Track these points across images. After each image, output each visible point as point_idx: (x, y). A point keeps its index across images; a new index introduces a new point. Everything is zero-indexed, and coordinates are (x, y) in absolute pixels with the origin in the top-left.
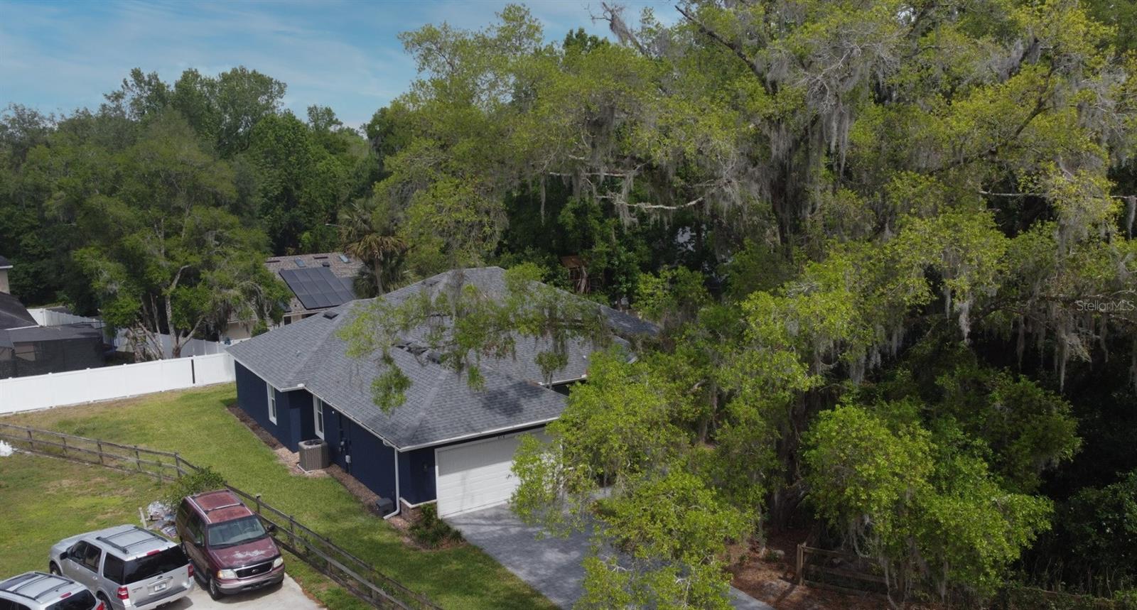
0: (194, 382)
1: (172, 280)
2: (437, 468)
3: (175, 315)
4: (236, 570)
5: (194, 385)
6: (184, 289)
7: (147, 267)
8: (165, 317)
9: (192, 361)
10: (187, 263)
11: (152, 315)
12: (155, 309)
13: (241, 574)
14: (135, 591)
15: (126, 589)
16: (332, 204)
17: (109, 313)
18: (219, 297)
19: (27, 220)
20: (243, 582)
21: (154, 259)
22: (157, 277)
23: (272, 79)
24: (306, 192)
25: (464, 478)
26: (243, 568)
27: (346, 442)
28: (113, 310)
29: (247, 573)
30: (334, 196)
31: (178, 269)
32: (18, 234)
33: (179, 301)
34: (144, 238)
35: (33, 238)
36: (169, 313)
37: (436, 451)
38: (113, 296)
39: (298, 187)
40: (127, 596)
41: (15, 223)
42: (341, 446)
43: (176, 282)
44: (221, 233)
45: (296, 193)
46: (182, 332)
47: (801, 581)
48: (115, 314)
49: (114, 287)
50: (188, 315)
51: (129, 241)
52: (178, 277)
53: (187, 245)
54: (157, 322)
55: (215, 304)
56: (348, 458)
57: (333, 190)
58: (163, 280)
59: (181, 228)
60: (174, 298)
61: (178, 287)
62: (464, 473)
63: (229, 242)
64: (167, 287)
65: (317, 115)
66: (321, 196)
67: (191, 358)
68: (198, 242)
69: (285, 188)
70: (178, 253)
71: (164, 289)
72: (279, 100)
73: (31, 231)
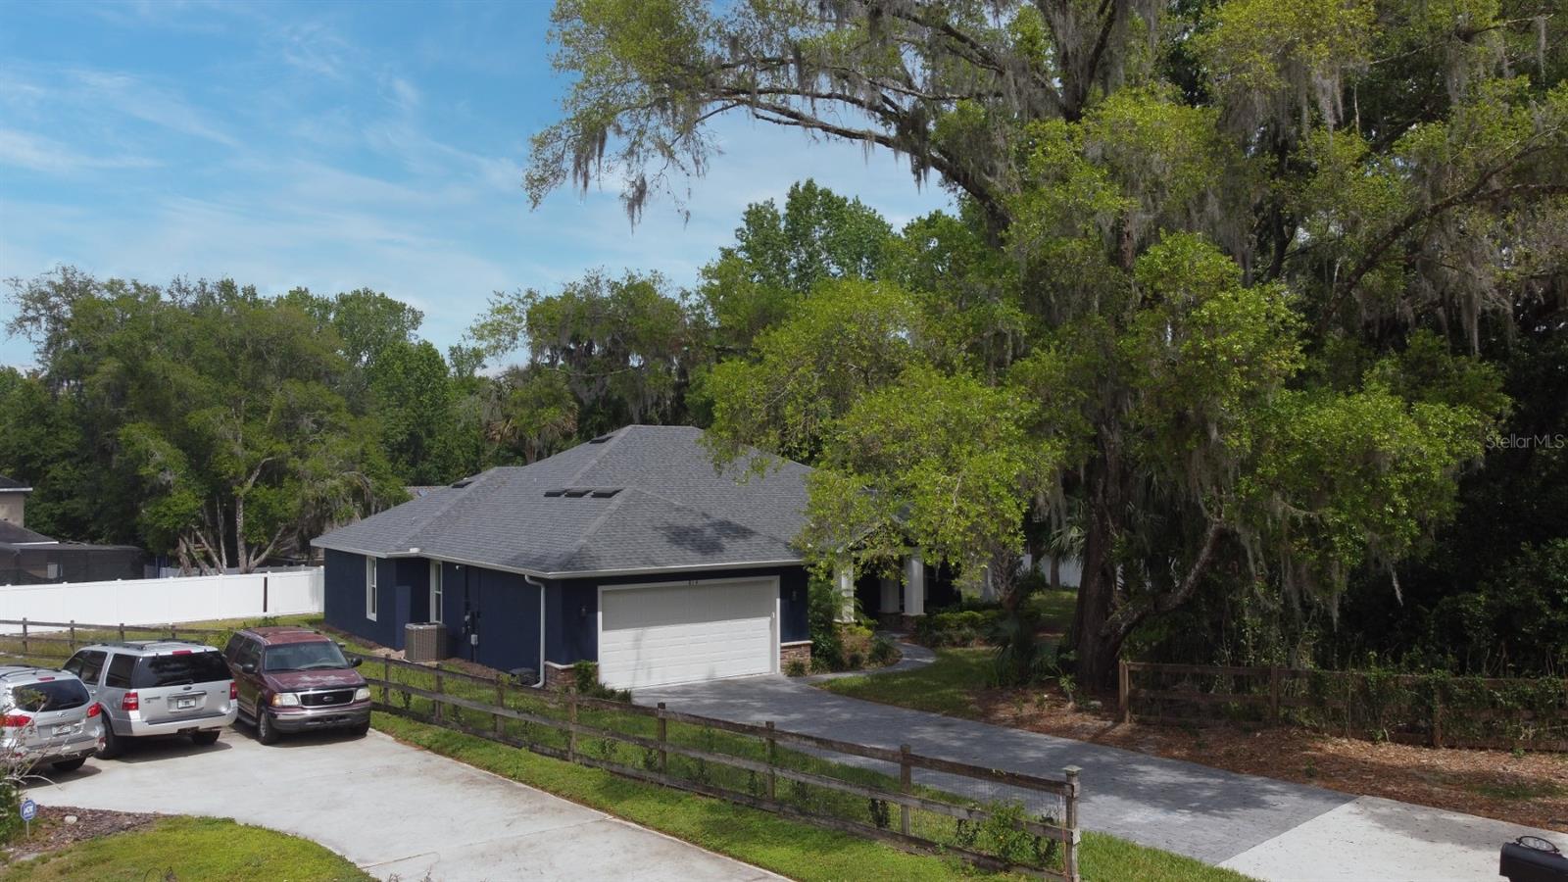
0: (265, 610)
1: (249, 476)
2: (600, 614)
3: (248, 525)
4: (299, 694)
5: (265, 614)
6: (263, 488)
7: (218, 454)
8: (235, 526)
9: (266, 579)
10: (271, 454)
11: (215, 525)
12: (221, 518)
13: (306, 701)
14: (148, 700)
15: (136, 695)
16: (475, 458)
17: (157, 512)
18: (310, 493)
19: (61, 444)
20: (309, 713)
21: (226, 445)
22: (229, 469)
23: (405, 305)
24: (440, 441)
25: (637, 640)
26: (311, 692)
27: (473, 615)
28: (163, 509)
29: (316, 700)
30: (477, 447)
31: (257, 460)
32: (45, 463)
33: (256, 503)
34: (215, 416)
35: (64, 468)
36: (240, 521)
37: (601, 589)
38: (164, 490)
39: (430, 434)
40: (136, 706)
41: (43, 449)
42: (466, 624)
43: (253, 479)
44: (321, 416)
45: (427, 442)
46: (256, 549)
47: (1128, 716)
48: (165, 515)
49: (168, 477)
50: (266, 524)
51: (195, 419)
52: (257, 473)
53: (275, 430)
54: (222, 536)
55: (305, 503)
56: (474, 638)
57: (476, 439)
58: (235, 473)
59: (268, 409)
60: (249, 501)
61: (255, 485)
62: (639, 631)
63: (333, 428)
64: (241, 485)
65: (462, 356)
66: (460, 447)
67: (264, 575)
68: (288, 426)
69: (411, 434)
70: (262, 442)
71: (235, 487)
72: (412, 331)
73: (63, 460)
